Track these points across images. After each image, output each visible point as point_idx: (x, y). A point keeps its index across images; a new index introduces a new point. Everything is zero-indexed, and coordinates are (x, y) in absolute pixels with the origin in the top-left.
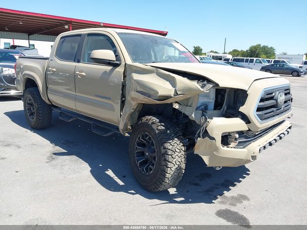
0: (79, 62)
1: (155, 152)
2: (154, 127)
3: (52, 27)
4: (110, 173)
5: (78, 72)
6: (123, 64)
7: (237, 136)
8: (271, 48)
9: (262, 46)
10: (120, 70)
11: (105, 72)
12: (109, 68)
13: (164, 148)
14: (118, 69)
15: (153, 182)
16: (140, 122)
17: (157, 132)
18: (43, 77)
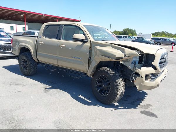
0: (60, 39)
1: (110, 84)
2: (109, 72)
3: (13, 15)
4: (81, 96)
5: (60, 45)
6: (89, 41)
7: (151, 76)
8: (134, 30)
9: (129, 29)
10: (88, 44)
11: (78, 45)
12: (81, 43)
13: (116, 83)
14: (86, 44)
15: (109, 99)
16: (99, 70)
17: (111, 75)
18: (34, 47)
